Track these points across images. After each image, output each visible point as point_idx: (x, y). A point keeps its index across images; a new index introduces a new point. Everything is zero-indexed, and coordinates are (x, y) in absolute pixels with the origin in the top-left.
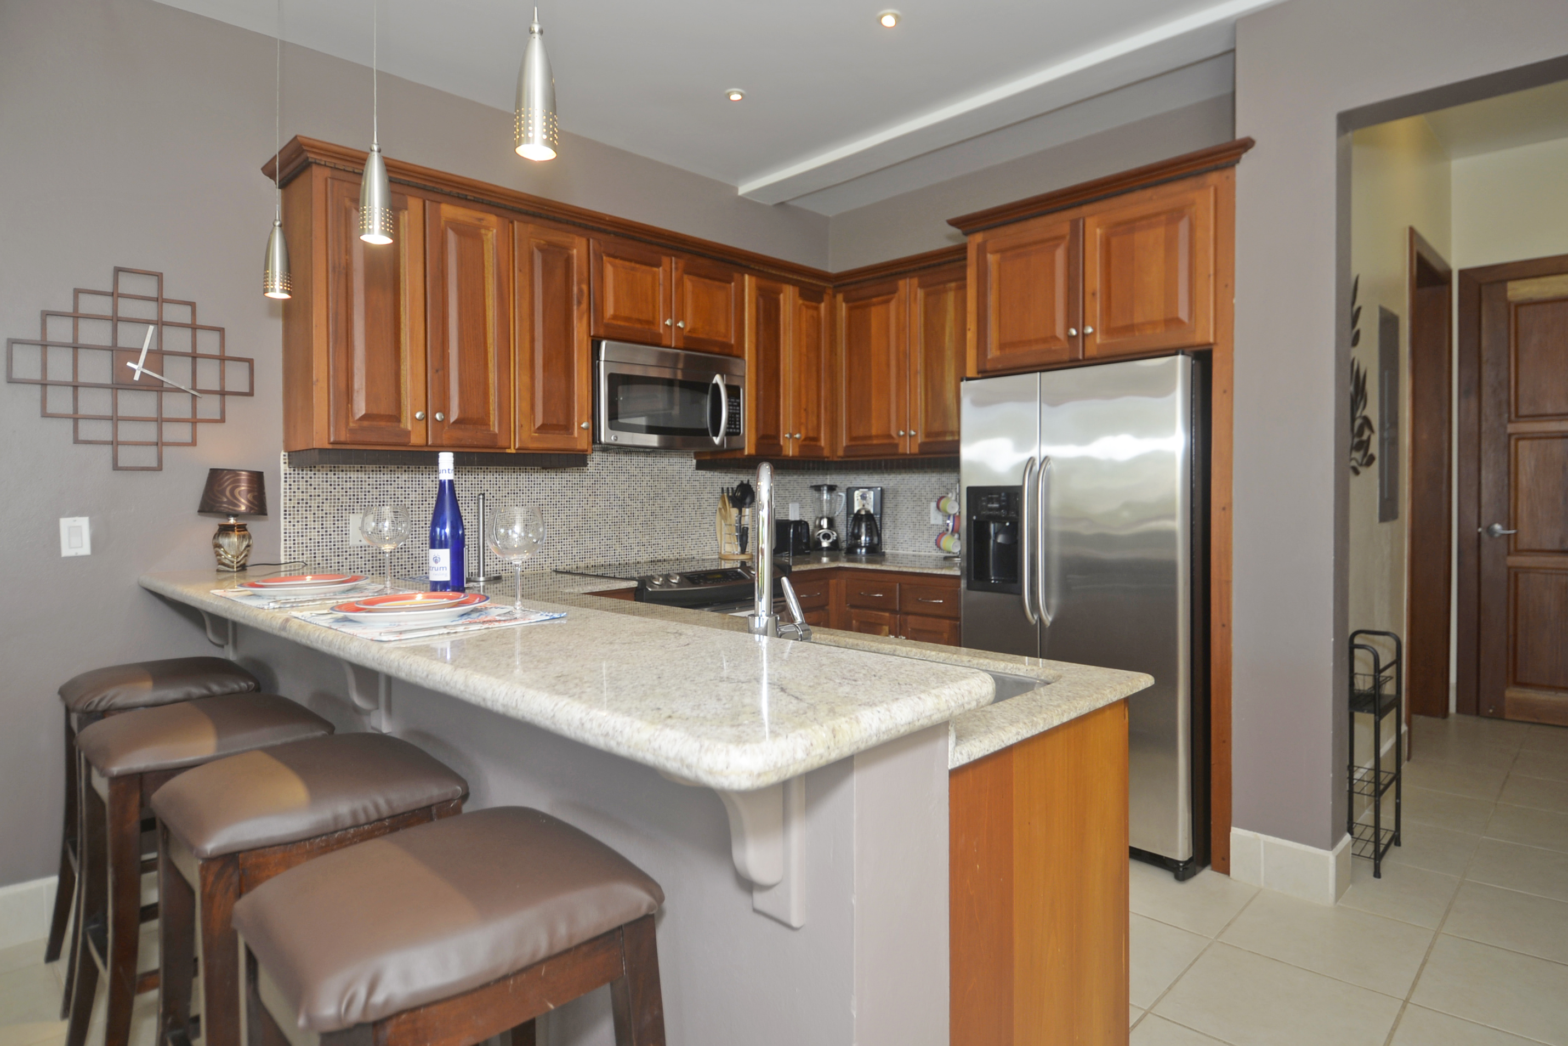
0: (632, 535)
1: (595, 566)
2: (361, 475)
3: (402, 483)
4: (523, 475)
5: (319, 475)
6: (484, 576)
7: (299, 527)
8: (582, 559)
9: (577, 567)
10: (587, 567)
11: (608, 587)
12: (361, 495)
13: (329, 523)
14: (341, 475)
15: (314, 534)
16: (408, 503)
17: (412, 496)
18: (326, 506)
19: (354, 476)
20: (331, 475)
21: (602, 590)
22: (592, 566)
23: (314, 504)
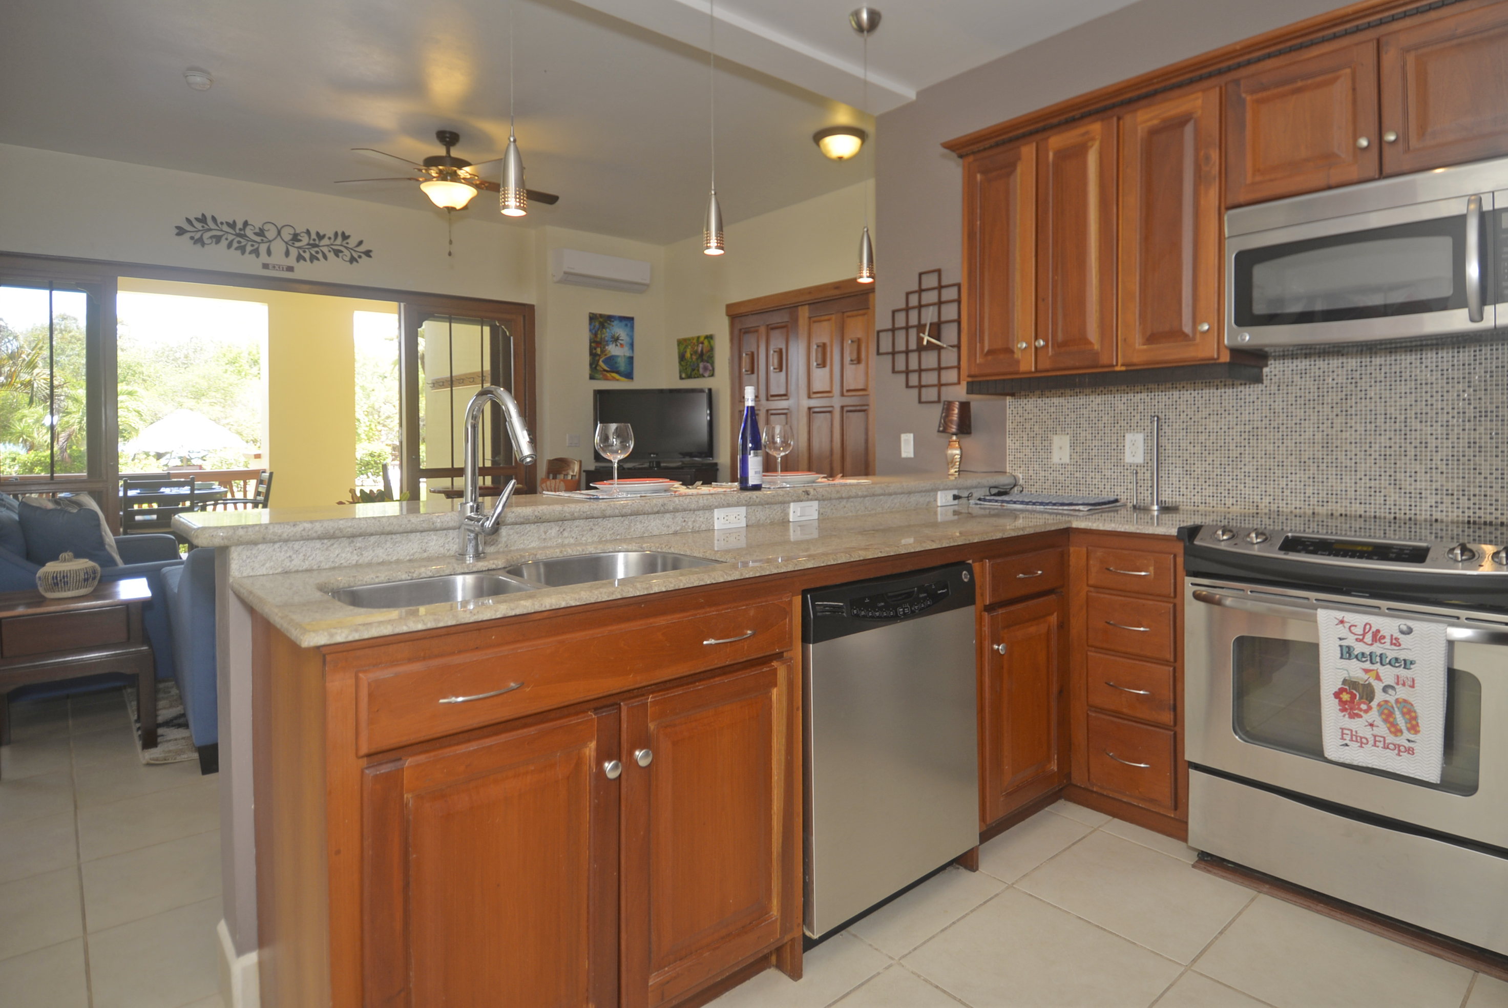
0: (1421, 476)
1: (1346, 515)
2: (1062, 400)
3: (1095, 407)
4: (1229, 391)
5: (1031, 401)
6: (1157, 504)
7: (1018, 444)
8: (1323, 503)
9: (1314, 513)
10: (1332, 514)
11: (1138, 529)
12: (1062, 419)
13: (1038, 443)
14: (1047, 401)
15: (1028, 450)
16: (1101, 425)
17: (1105, 419)
18: (1036, 428)
19: (1056, 400)
20: (1039, 401)
21: (1128, 530)
22: (1341, 515)
23: (1028, 426)
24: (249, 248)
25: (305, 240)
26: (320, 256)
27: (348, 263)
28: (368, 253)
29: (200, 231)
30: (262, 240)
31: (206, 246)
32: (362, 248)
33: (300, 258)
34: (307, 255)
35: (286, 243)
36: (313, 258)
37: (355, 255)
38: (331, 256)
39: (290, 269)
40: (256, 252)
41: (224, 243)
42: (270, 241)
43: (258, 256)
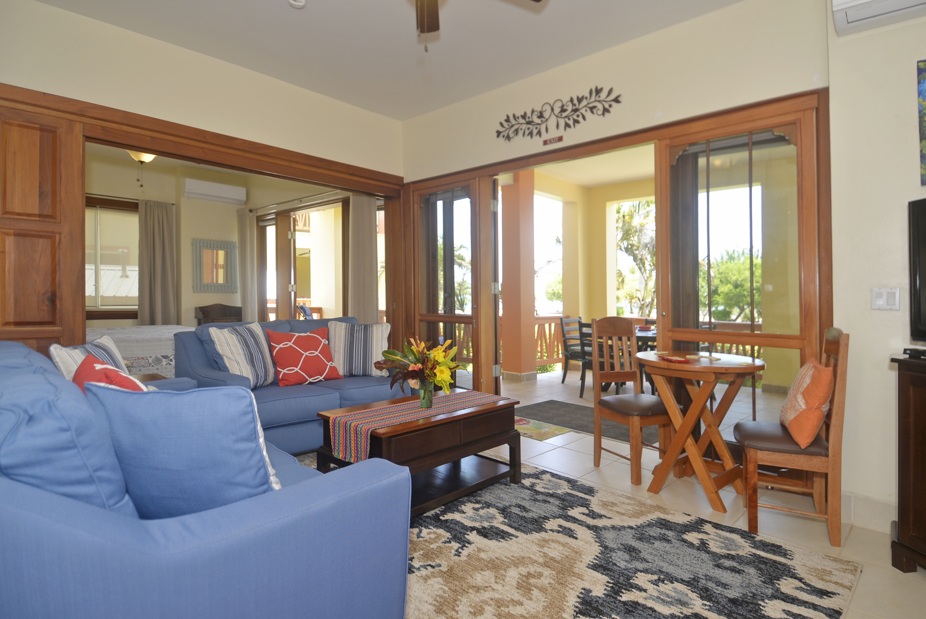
24: (535, 132)
25: (570, 108)
26: (581, 119)
27: (602, 116)
28: (617, 100)
29: (507, 129)
30: (542, 121)
31: (511, 140)
32: (613, 97)
33: (567, 125)
34: (571, 122)
35: (557, 116)
36: (576, 122)
37: (607, 106)
38: (588, 114)
39: (560, 139)
40: (539, 133)
41: (521, 133)
42: (547, 120)
43: (540, 136)
